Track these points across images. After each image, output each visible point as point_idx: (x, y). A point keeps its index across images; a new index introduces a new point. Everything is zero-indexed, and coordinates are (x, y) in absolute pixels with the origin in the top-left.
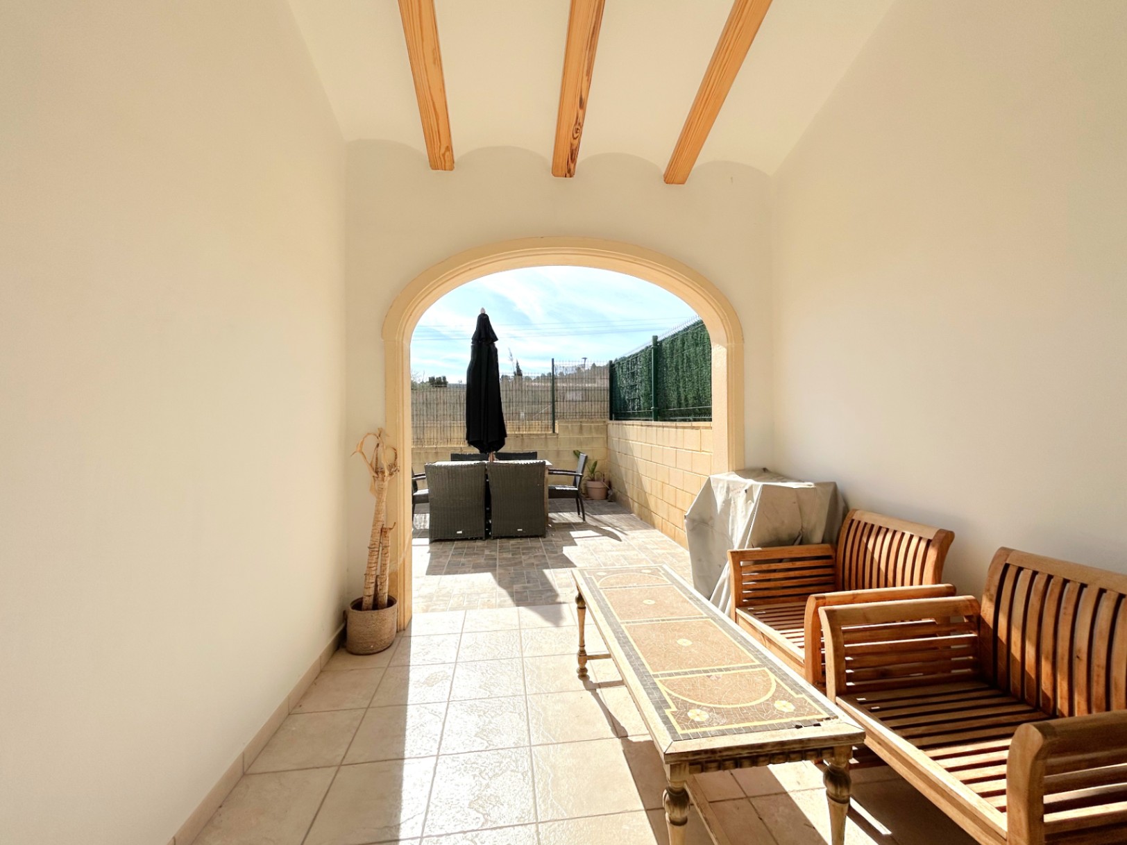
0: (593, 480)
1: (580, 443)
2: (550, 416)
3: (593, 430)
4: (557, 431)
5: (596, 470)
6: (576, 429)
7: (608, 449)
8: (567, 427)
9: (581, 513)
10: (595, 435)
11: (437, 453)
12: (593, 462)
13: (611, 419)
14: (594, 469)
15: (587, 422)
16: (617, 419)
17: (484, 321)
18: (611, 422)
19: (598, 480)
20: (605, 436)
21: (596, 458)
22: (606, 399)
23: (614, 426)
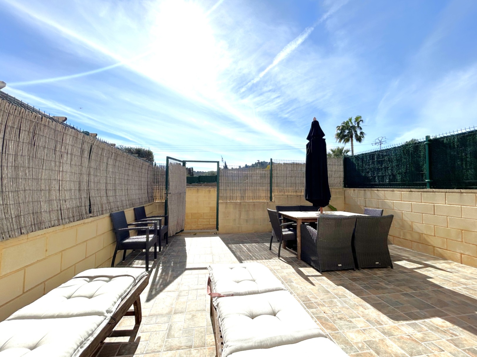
11: (254, 205)
17: (315, 125)
22: (342, 177)
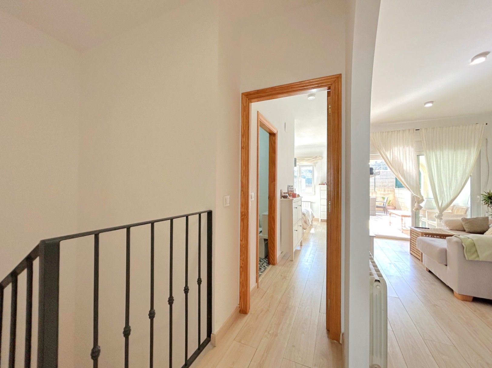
0: (389, 206)
1: (384, 195)
2: (374, 186)
3: (389, 191)
4: (376, 191)
5: (390, 203)
6: (383, 190)
7: (394, 197)
8: (380, 190)
9: (386, 212)
10: (389, 192)
12: (389, 201)
13: (396, 187)
14: (389, 203)
15: (387, 188)
16: (398, 188)
18: (396, 189)
19: (391, 206)
20: (394, 193)
21: (390, 199)
22: (394, 184)
23: (397, 190)
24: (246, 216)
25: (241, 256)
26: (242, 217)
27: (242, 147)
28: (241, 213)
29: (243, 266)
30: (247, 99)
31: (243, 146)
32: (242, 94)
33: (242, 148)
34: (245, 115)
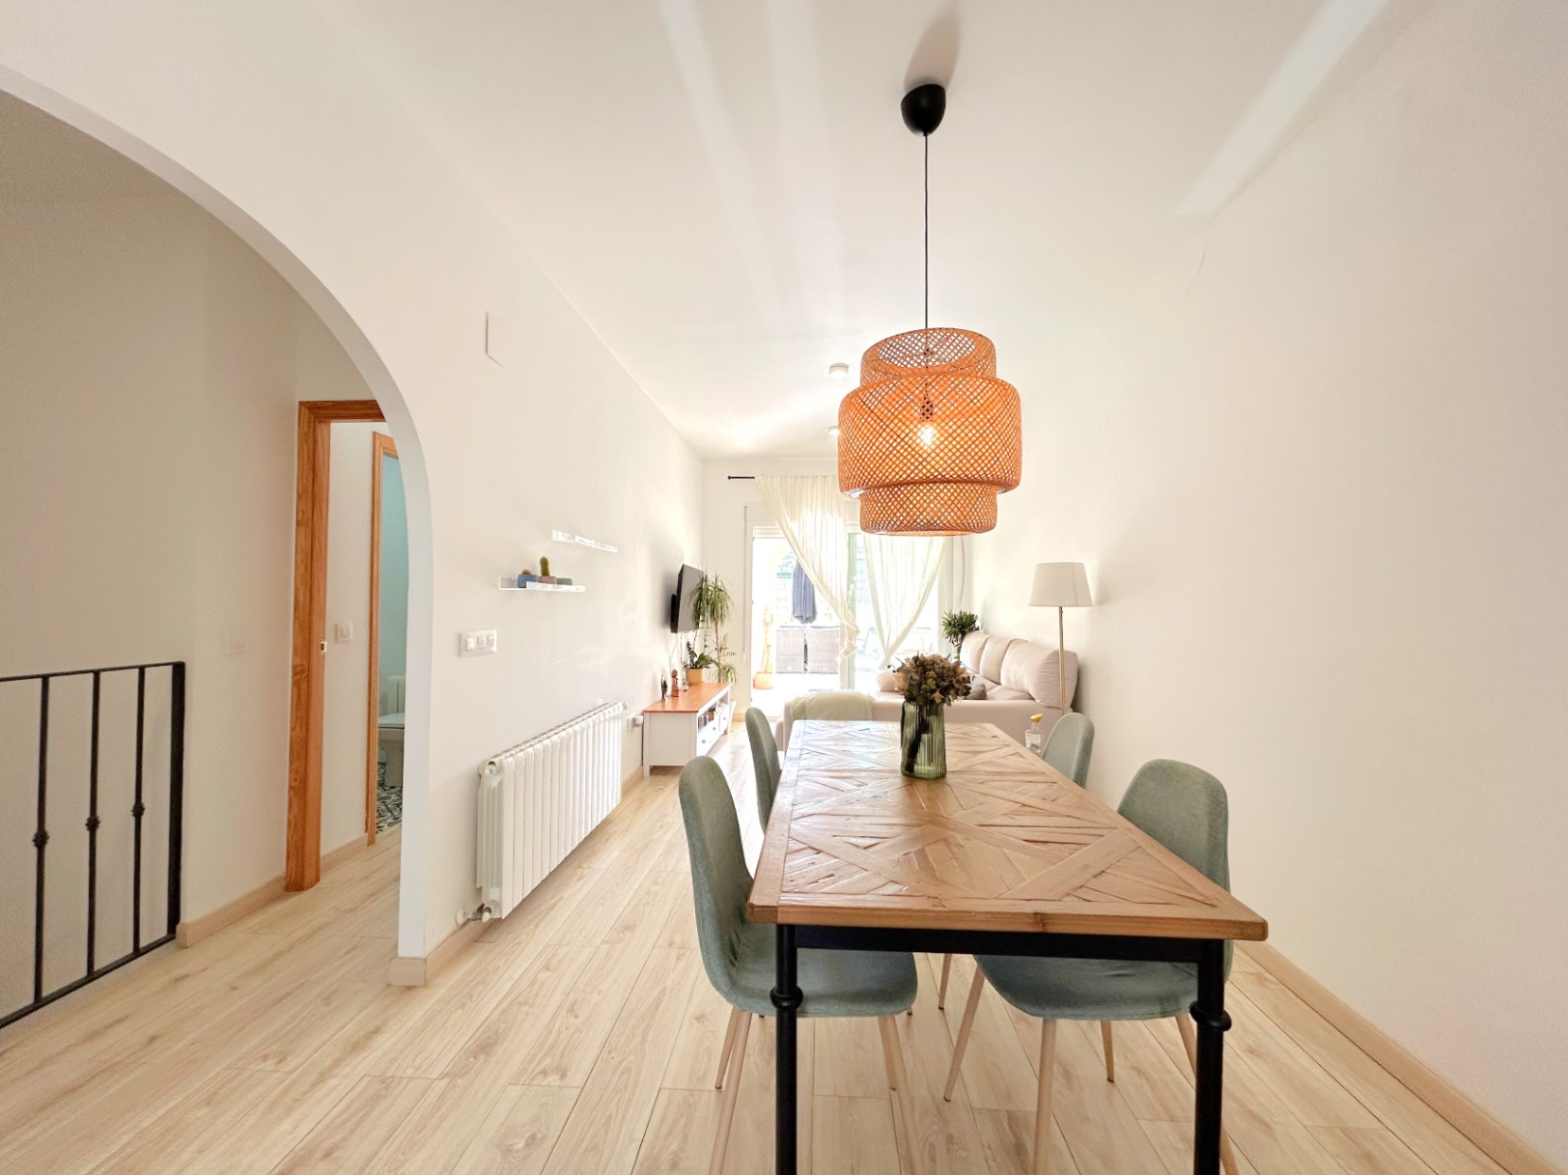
24: (305, 675)
25: (291, 763)
26: (296, 678)
27: (297, 521)
28: (294, 668)
29: (296, 784)
30: (312, 417)
31: (299, 519)
32: (301, 403)
33: (297, 524)
34: (306, 452)
